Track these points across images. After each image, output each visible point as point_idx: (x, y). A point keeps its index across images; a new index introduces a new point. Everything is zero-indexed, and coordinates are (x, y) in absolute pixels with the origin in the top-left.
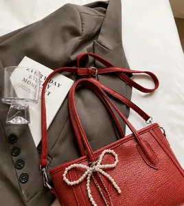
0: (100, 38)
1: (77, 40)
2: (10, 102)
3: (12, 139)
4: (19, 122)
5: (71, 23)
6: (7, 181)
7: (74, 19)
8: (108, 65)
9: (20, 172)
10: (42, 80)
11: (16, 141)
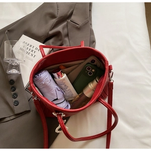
0: (73, 18)
2: (9, 61)
6: (7, 103)
9: (14, 100)
10: (31, 48)
11: (13, 83)
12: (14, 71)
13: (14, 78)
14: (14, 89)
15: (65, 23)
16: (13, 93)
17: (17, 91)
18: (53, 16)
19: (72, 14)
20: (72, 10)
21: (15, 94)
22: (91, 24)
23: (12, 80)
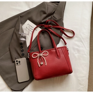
0: (54, 15)
1: (45, 15)
2: (21, 34)
3: (21, 44)
4: (23, 40)
5: (43, 9)
7: (45, 8)
9: (22, 53)
10: (32, 28)
11: (22, 45)
12: (23, 39)
13: (22, 42)
14: (22, 47)
15: (50, 17)
16: (21, 49)
17: (23, 48)
18: (45, 13)
19: (54, 12)
20: (54, 10)
21: (22, 50)
22: (63, 20)
23: (21, 43)
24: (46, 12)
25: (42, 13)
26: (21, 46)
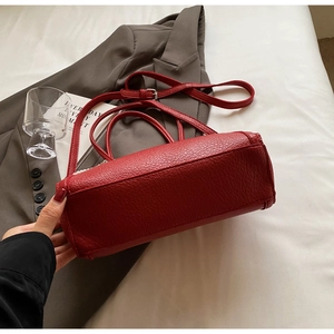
3: (36, 173)
8: (174, 84)
11: (40, 176)
14: (39, 185)
20: (163, 42)
21: (40, 194)
24: (131, 49)
25: (116, 56)
26: (34, 181)
